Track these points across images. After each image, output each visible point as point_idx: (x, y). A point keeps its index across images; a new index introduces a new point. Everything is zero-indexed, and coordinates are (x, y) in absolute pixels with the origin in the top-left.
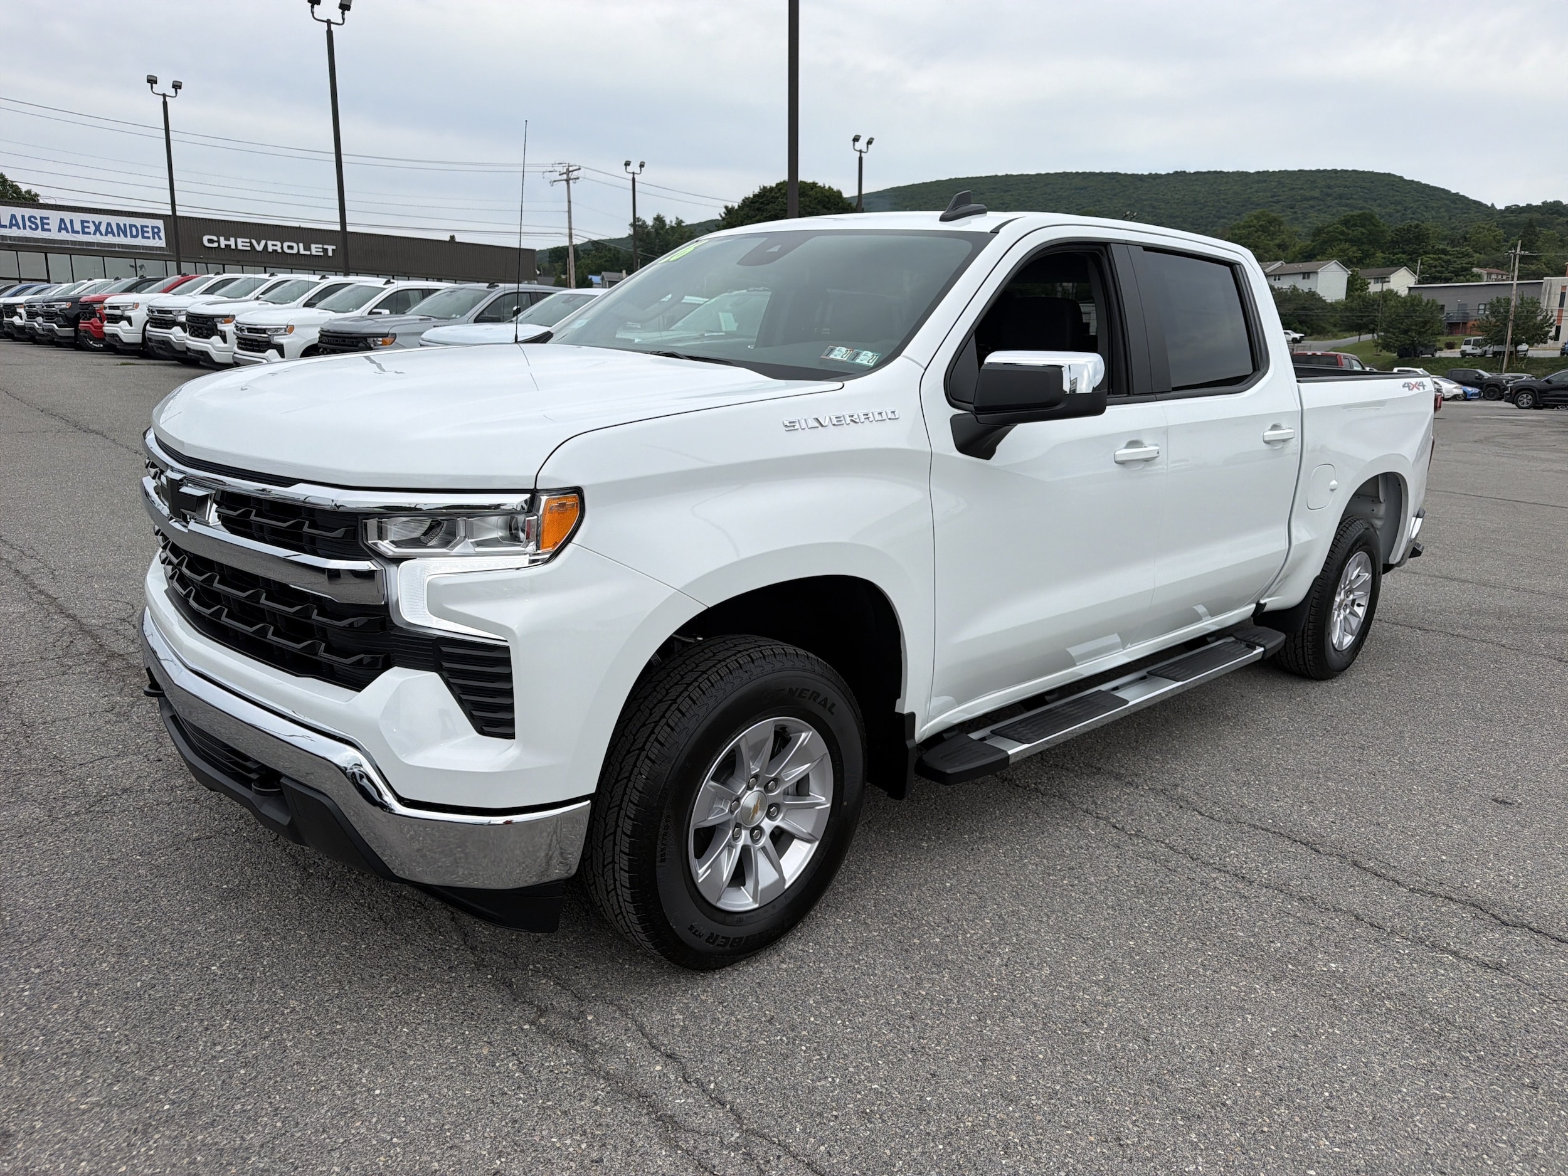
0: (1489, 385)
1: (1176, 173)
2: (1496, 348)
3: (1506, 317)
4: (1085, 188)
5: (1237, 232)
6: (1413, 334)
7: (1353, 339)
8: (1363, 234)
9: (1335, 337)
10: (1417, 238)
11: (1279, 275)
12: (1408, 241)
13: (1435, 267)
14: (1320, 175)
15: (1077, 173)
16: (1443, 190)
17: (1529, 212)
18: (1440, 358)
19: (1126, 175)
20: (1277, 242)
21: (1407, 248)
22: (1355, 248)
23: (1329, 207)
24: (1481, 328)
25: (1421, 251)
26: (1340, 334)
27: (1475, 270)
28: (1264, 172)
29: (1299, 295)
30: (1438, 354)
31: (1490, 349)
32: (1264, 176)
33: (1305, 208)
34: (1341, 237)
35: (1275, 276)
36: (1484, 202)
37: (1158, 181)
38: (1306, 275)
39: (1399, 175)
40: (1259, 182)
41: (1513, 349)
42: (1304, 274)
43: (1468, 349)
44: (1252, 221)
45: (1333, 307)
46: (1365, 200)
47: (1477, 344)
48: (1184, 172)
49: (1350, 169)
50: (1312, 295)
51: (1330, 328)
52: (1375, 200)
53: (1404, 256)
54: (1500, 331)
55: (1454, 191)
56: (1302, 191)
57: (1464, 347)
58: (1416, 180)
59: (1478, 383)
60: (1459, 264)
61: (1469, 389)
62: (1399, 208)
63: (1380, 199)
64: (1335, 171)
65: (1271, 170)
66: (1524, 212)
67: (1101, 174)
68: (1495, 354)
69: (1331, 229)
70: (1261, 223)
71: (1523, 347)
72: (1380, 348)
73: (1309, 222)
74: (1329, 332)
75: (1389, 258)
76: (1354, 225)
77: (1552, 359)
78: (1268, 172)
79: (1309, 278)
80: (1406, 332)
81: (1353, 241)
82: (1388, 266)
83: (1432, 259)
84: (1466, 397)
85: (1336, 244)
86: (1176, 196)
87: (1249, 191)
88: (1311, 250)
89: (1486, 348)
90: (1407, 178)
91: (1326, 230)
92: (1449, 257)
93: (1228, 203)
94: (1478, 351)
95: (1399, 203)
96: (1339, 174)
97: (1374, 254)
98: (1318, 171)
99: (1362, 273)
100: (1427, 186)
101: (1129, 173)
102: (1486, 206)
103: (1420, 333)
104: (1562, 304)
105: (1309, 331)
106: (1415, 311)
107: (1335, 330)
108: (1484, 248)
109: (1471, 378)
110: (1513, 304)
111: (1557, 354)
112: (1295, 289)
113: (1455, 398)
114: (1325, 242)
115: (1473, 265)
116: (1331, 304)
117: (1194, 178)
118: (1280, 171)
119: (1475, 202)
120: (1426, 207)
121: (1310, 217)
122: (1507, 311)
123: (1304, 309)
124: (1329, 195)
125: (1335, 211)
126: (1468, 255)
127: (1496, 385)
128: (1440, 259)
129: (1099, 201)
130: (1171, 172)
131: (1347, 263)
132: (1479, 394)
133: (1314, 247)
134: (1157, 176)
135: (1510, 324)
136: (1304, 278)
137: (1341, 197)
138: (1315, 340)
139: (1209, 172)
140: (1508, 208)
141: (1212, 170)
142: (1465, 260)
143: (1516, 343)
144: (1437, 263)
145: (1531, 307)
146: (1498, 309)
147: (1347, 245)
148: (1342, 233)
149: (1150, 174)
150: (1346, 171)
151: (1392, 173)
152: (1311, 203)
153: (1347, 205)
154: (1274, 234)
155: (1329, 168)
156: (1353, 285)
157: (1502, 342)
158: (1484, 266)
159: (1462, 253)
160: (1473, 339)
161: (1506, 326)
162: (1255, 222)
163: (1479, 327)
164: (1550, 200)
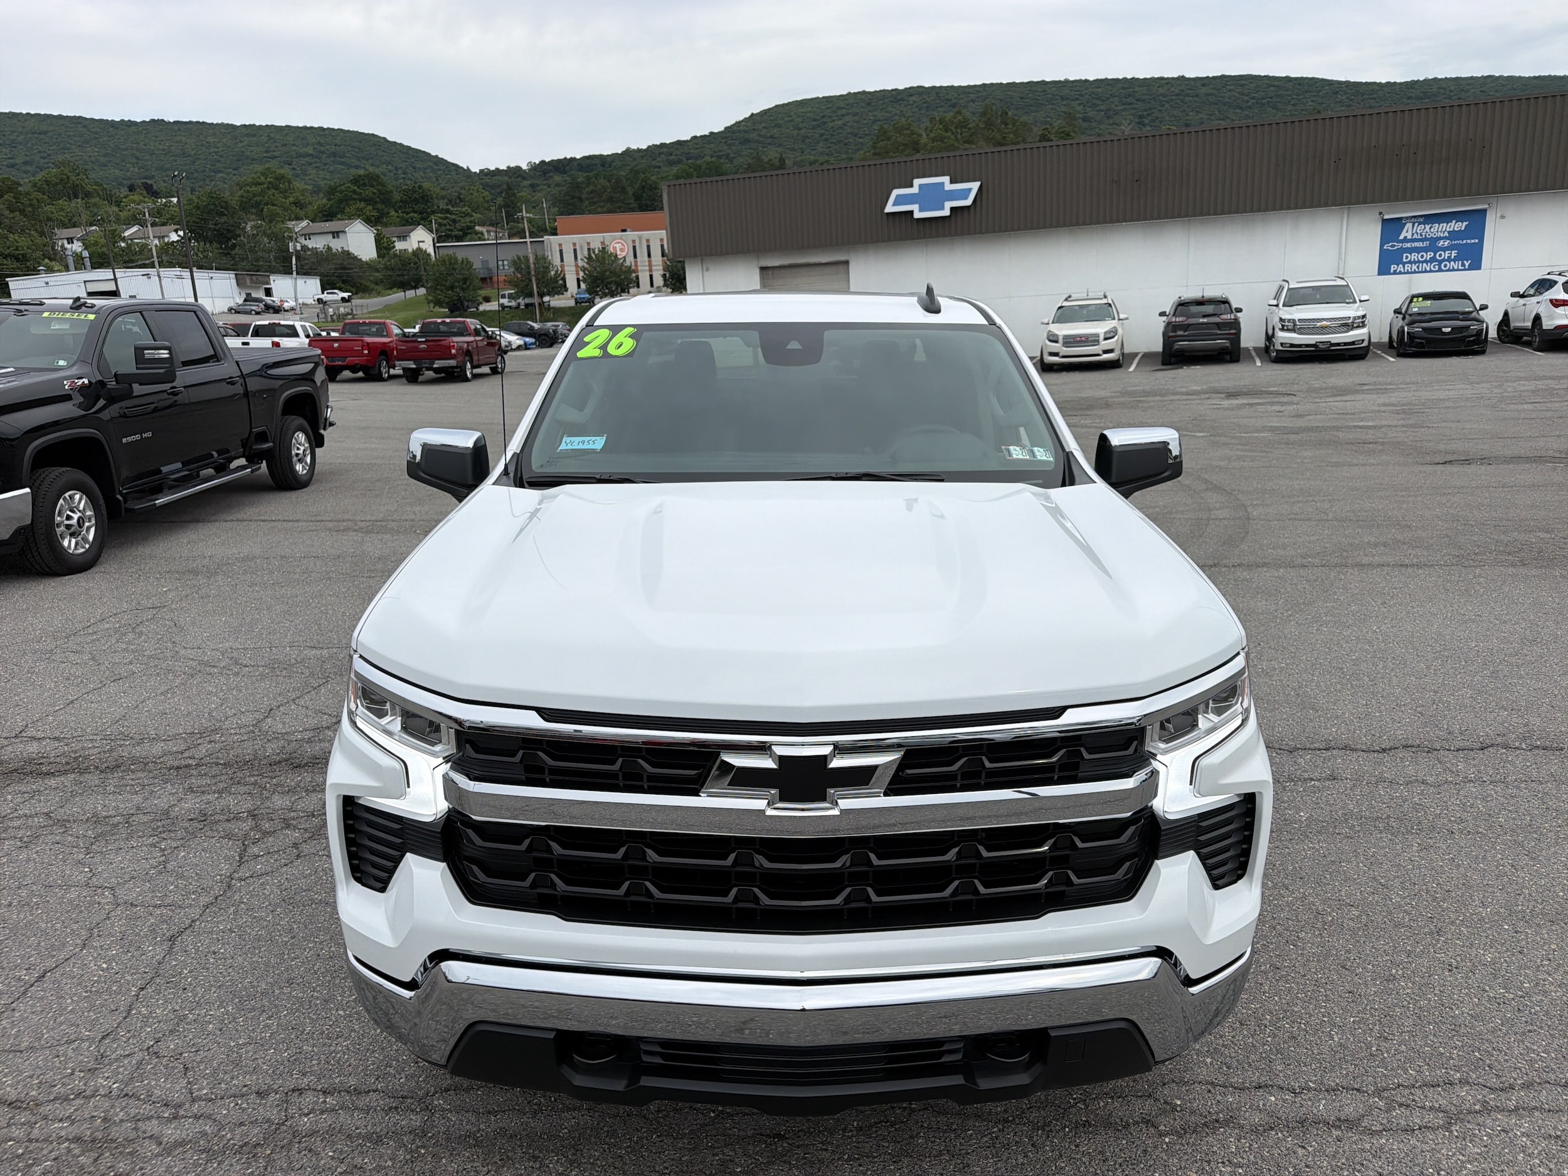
0: (540, 335)
1: (153, 121)
2: (528, 301)
3: (529, 273)
4: (45, 133)
5: (250, 190)
6: (458, 290)
7: (398, 296)
8: (374, 193)
9: (379, 294)
10: (423, 198)
11: (309, 235)
12: (416, 201)
13: (445, 225)
14: (309, 131)
15: (28, 114)
16: (424, 152)
17: (500, 175)
18: (485, 312)
19: (92, 120)
20: (292, 199)
21: (416, 207)
22: (370, 207)
23: (326, 164)
24: (511, 283)
25: (429, 210)
26: (383, 292)
27: (477, 228)
28: (250, 125)
29: (335, 255)
30: (482, 308)
31: (522, 301)
32: (251, 131)
33: (303, 165)
34: (355, 196)
35: (305, 235)
36: (461, 165)
37: (133, 128)
38: (336, 234)
39: (382, 136)
40: (248, 135)
41: (540, 301)
42: (333, 233)
43: (505, 301)
44: (259, 177)
45: (369, 266)
46: (358, 159)
47: (511, 297)
48: (163, 120)
49: (336, 128)
50: (347, 254)
51: (372, 286)
52: (368, 160)
53: (415, 215)
54: (527, 286)
55: (433, 154)
56: (294, 148)
57: (502, 301)
58: (399, 142)
59: (531, 333)
60: (464, 222)
61: (527, 339)
62: (390, 167)
63: (372, 158)
64: (321, 129)
65: (257, 124)
66: (495, 175)
67: (60, 117)
68: (527, 305)
69: (343, 188)
70: (269, 180)
71: (546, 299)
72: (432, 305)
73: (310, 179)
74: (373, 289)
75: (403, 217)
76: (364, 185)
77: (570, 308)
78: (254, 125)
79: (338, 237)
80: (452, 288)
81: (368, 201)
82: (404, 225)
83: (441, 218)
84: (526, 347)
85: (352, 202)
86: (161, 147)
87: (240, 145)
88: (329, 208)
89: (520, 300)
90: (390, 139)
91: (338, 189)
92: (454, 217)
93: (221, 156)
94: (513, 304)
95: (388, 163)
96: (327, 132)
97: (388, 213)
98: (305, 128)
99: (387, 231)
100: (409, 148)
101: (97, 118)
102: (462, 168)
103: (463, 289)
104: (562, 260)
105: (354, 290)
106: (454, 269)
107: (379, 288)
108: (478, 207)
109: (525, 330)
110: (531, 260)
111: (572, 303)
112: (329, 248)
113: (519, 348)
114: (341, 201)
115: (475, 223)
116: (367, 263)
117: (176, 128)
118: (267, 126)
119: (453, 165)
120: (414, 168)
121: (310, 174)
122: (528, 267)
123: (344, 268)
124: (323, 152)
125: (332, 168)
126: (467, 215)
127: (545, 335)
128: (446, 218)
129: (68, 149)
130: (148, 120)
131: (368, 221)
132: (535, 343)
133: (332, 205)
134: (131, 124)
135: (533, 279)
136: (334, 237)
137: (334, 154)
138: (362, 298)
139: (190, 122)
140: (481, 171)
141: (194, 120)
142: (468, 219)
143: (541, 295)
144: (445, 222)
145: (543, 263)
146: (519, 264)
147: (362, 205)
148: (354, 192)
149: (122, 121)
150: (333, 129)
151: (375, 133)
152: (307, 159)
153: (342, 163)
154: (286, 191)
155: (316, 126)
156: (383, 245)
157: (531, 295)
158: (483, 225)
159: (464, 213)
160: (507, 292)
161: (531, 280)
162: (263, 179)
163: (509, 282)
164: (513, 165)
